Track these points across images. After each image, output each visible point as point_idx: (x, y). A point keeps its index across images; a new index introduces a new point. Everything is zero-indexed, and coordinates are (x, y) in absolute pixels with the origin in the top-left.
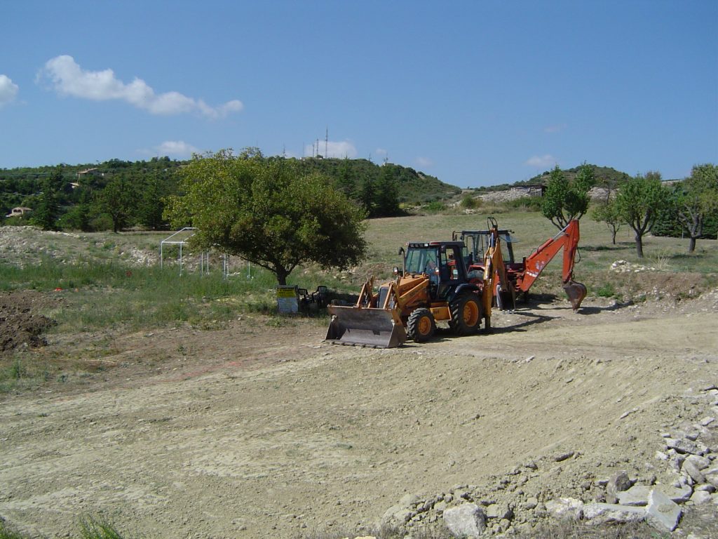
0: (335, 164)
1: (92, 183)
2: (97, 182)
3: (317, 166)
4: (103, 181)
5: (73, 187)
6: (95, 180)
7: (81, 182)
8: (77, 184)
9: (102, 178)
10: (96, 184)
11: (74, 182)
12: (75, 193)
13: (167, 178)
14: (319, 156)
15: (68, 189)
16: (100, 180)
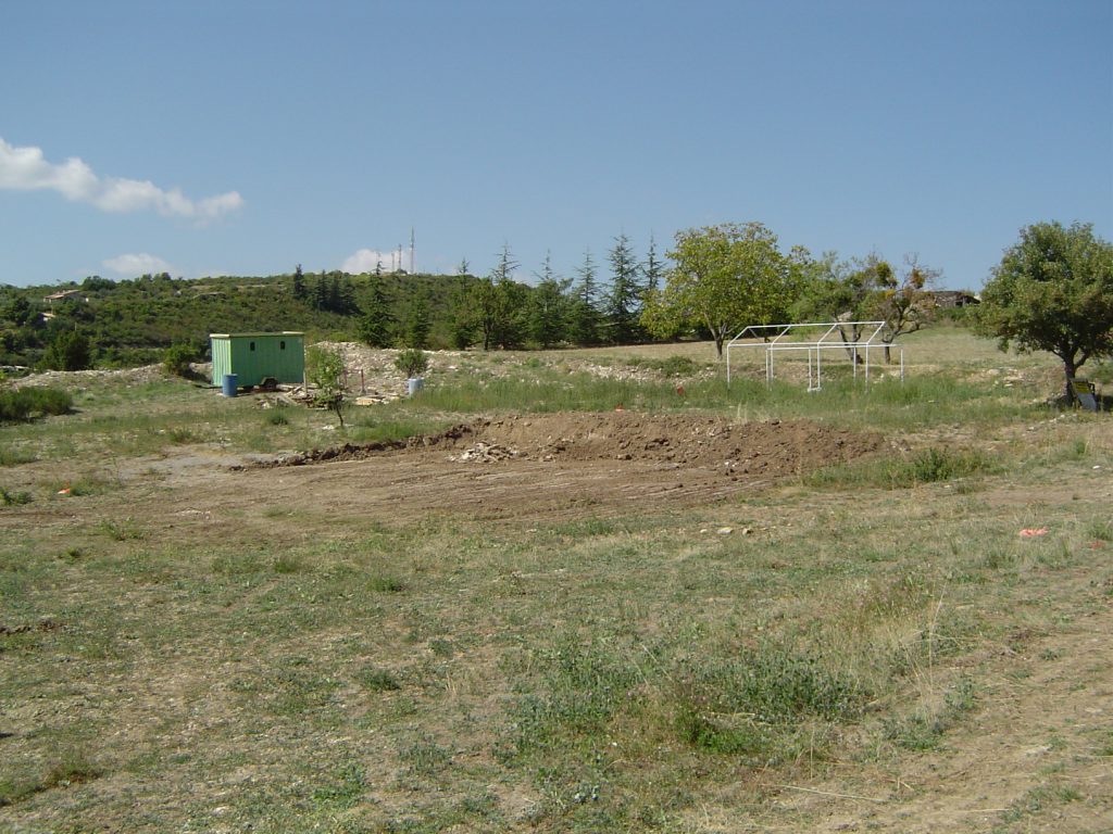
0: (429, 283)
1: (73, 313)
2: (80, 312)
3: (402, 285)
4: (89, 310)
5: (46, 319)
6: (77, 309)
7: (57, 312)
8: (52, 315)
9: (87, 305)
10: (80, 315)
11: (45, 311)
12: (50, 328)
13: (184, 305)
14: (402, 271)
15: (38, 322)
16: (85, 309)
